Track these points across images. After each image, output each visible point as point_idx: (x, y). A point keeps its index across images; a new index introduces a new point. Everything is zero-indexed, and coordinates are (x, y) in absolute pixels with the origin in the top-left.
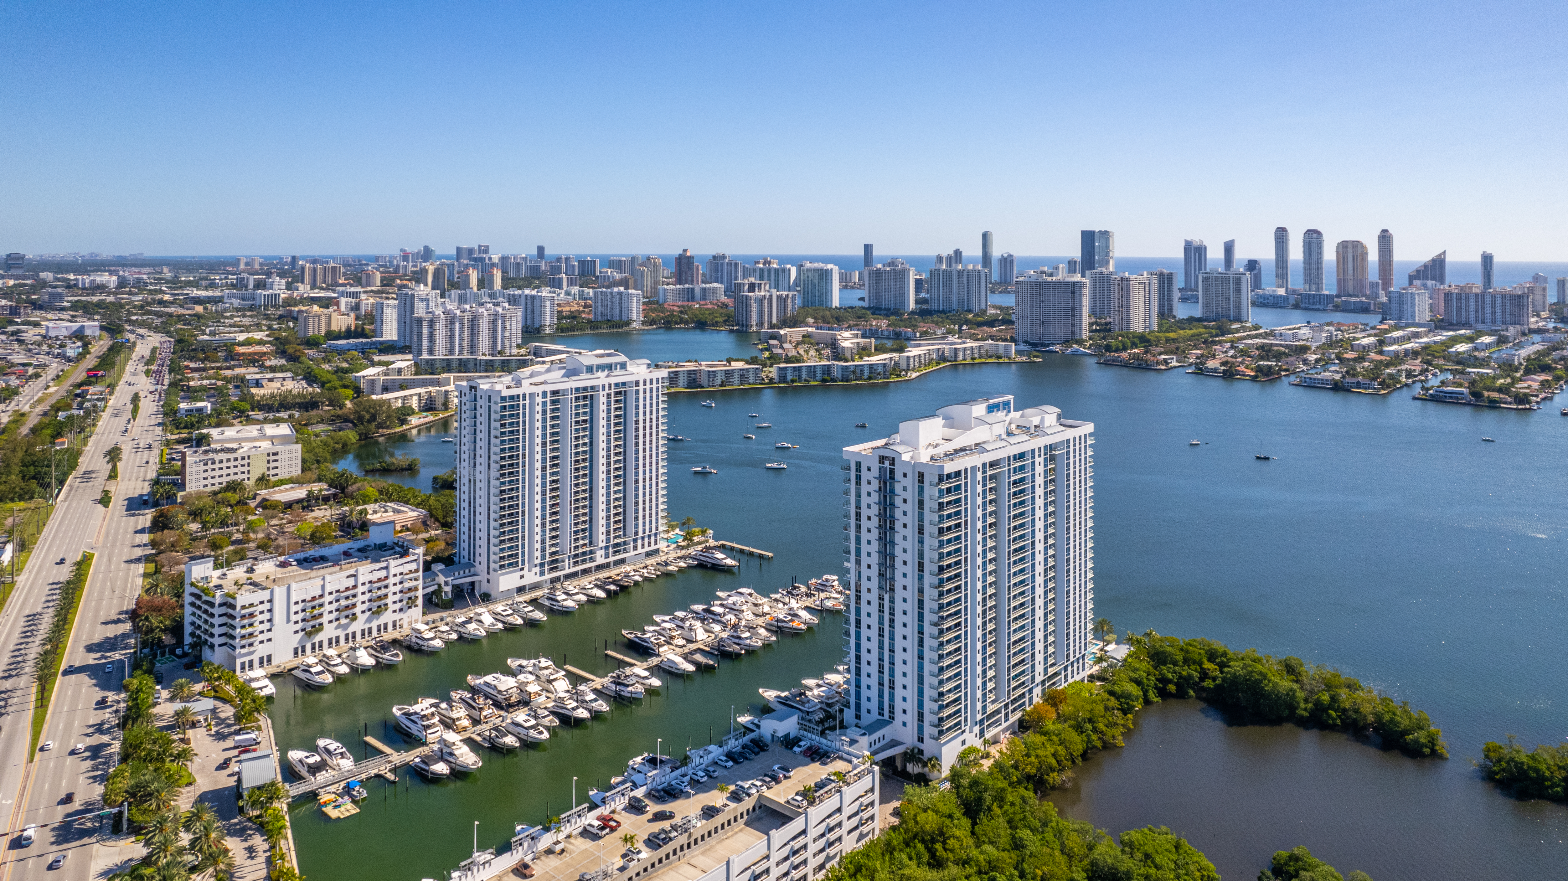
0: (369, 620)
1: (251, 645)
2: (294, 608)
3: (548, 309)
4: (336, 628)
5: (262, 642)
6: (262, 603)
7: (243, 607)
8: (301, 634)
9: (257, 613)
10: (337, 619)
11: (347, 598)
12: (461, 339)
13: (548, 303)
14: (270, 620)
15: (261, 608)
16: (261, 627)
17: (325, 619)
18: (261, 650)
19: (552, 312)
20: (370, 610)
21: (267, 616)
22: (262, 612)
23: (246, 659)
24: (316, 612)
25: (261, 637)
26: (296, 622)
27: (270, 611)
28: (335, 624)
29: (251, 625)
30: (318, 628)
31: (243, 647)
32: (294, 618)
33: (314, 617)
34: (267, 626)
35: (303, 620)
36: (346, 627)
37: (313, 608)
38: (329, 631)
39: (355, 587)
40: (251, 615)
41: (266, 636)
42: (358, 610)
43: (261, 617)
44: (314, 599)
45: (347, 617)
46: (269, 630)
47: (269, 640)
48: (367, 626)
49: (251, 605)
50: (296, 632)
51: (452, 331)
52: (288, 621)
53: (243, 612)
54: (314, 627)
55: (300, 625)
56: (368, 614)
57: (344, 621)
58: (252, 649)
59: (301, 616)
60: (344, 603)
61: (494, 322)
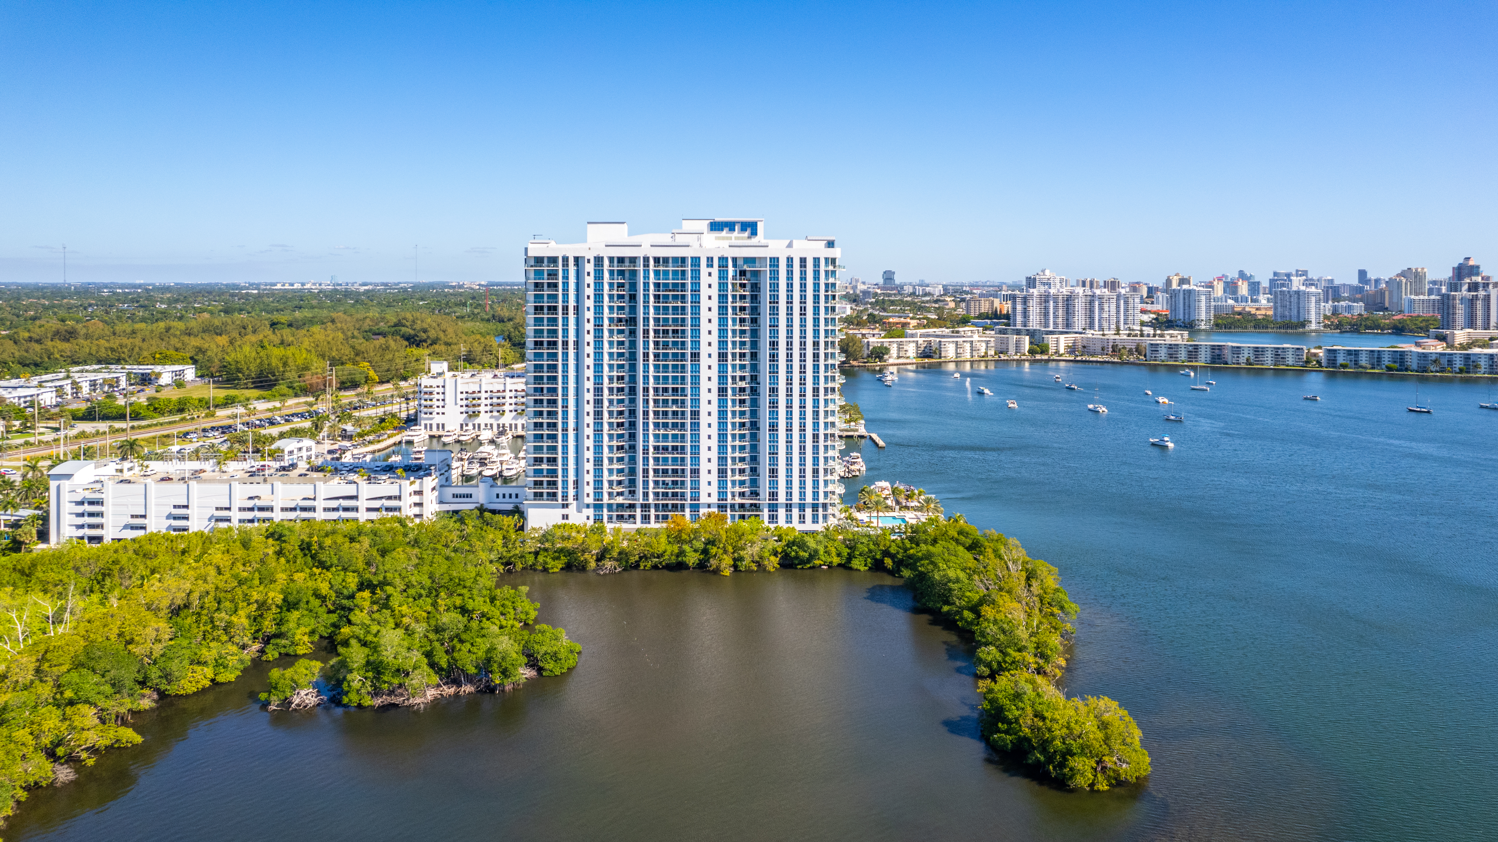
0: (514, 418)
1: (431, 413)
2: (459, 396)
3: (1203, 304)
4: (491, 417)
5: (438, 413)
6: (438, 387)
7: (426, 387)
8: (465, 415)
9: (435, 393)
10: (491, 412)
11: (498, 398)
12: (1056, 316)
13: (1203, 298)
14: (443, 400)
15: (437, 390)
16: (437, 403)
17: (482, 409)
18: (437, 419)
19: (1208, 308)
20: (516, 411)
21: (441, 397)
22: (438, 393)
23: (428, 422)
24: (474, 402)
25: (437, 410)
26: (462, 406)
27: (443, 393)
28: (489, 414)
29: (431, 400)
30: (476, 414)
31: (426, 413)
32: (460, 403)
33: (474, 405)
34: (441, 403)
35: (467, 406)
36: (497, 418)
37: (474, 399)
38: (484, 419)
39: (504, 391)
40: (431, 393)
41: (441, 410)
42: (507, 408)
43: (436, 396)
44: (474, 392)
45: (498, 411)
46: (443, 407)
47: (443, 413)
48: (513, 422)
49: (431, 387)
50: (462, 413)
51: (1046, 308)
52: (456, 404)
53: (425, 389)
54: (474, 412)
55: (464, 409)
56: (514, 413)
57: (495, 414)
58: (431, 416)
59: (464, 402)
60: (495, 400)
61: (1091, 302)
